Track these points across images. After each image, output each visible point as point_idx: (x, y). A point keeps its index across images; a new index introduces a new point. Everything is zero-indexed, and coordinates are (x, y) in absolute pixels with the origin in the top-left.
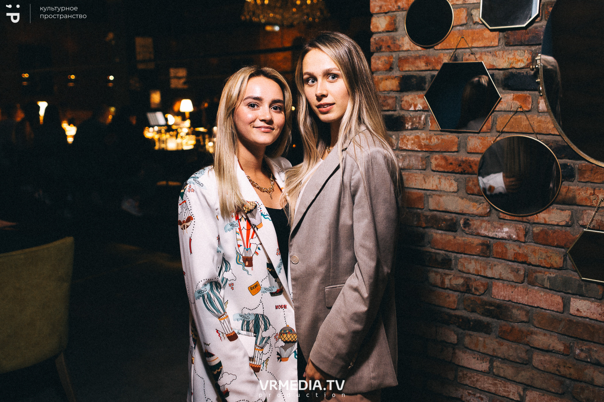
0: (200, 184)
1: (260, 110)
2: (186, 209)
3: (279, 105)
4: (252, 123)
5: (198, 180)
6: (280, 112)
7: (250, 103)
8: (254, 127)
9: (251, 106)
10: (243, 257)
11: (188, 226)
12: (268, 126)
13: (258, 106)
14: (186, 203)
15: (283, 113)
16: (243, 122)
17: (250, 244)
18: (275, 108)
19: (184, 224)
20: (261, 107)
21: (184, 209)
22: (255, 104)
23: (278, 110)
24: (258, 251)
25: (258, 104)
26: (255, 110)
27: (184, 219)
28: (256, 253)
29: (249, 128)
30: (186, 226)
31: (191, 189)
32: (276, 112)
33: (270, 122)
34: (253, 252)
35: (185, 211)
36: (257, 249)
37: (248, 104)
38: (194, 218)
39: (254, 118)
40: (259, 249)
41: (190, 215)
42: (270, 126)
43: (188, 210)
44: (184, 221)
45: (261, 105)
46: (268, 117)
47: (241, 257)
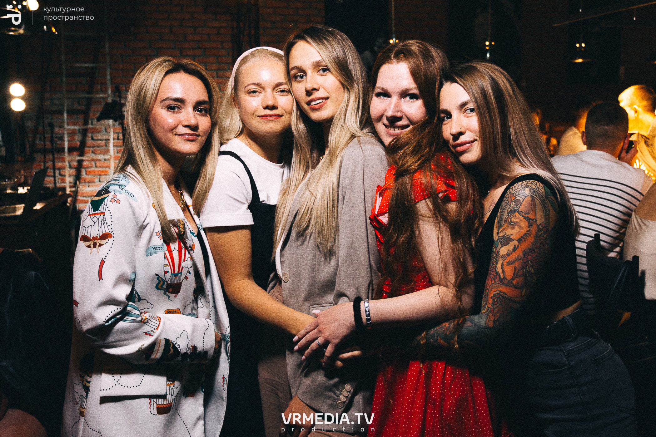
0: (130, 194)
1: (183, 113)
2: (103, 223)
3: (204, 107)
4: (174, 130)
5: (126, 188)
6: (205, 115)
7: (169, 105)
8: (176, 135)
9: (170, 108)
10: (168, 284)
11: (101, 245)
12: (193, 132)
13: (179, 109)
14: (104, 215)
15: (208, 116)
16: (162, 127)
17: (182, 267)
18: (200, 111)
19: (95, 241)
20: (183, 110)
21: (100, 222)
22: (176, 106)
23: (203, 112)
24: (188, 275)
25: (179, 107)
26: (176, 113)
27: (97, 235)
28: (186, 278)
29: (170, 135)
30: (98, 244)
31: (116, 199)
32: (201, 115)
33: (194, 128)
34: (184, 276)
35: (100, 225)
36: (188, 273)
37: (168, 106)
38: (113, 235)
39: (176, 124)
40: (190, 273)
41: (107, 231)
42: (196, 133)
43: (105, 224)
44: (95, 238)
45: (183, 108)
46: (193, 122)
47: (166, 283)
